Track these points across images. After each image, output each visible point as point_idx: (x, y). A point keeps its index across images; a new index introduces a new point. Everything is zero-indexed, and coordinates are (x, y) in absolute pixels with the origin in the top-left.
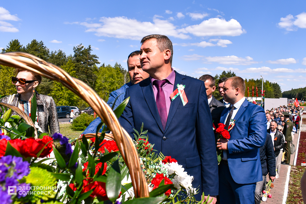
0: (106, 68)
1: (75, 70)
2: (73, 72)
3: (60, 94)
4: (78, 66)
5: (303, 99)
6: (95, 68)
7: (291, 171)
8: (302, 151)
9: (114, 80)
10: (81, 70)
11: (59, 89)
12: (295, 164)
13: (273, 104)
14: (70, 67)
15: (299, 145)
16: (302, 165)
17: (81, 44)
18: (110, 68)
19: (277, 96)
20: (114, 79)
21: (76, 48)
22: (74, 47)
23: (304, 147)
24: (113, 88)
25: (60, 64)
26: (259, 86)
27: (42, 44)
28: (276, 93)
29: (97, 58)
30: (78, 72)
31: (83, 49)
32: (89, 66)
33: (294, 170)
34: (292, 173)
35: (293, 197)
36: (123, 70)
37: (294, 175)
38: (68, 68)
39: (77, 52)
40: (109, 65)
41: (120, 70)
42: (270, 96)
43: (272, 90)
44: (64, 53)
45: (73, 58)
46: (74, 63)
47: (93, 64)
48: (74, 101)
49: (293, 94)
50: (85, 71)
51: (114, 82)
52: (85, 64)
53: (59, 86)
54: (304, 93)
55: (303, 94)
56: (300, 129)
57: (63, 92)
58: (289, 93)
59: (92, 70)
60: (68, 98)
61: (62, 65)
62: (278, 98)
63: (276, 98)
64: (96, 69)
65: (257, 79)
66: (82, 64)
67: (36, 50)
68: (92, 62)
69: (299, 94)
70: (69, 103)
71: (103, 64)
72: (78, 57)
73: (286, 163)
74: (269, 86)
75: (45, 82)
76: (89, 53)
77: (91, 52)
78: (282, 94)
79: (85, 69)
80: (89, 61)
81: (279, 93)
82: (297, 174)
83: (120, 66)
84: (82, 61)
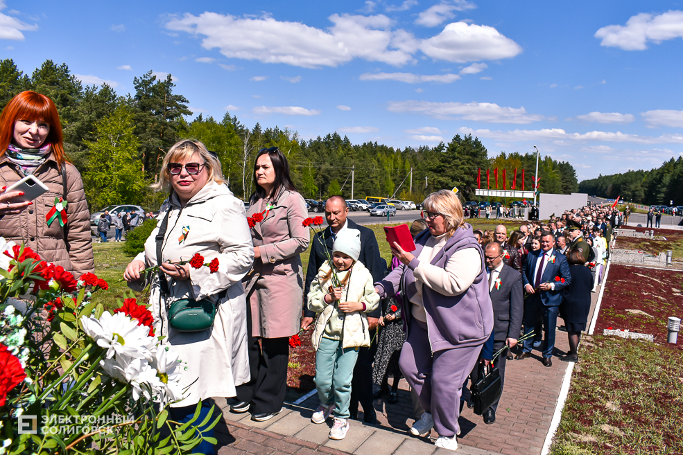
0: (205, 124)
4: (144, 120)
5: (621, 197)
6: (181, 123)
8: (610, 304)
10: (151, 127)
11: (101, 168)
13: (556, 206)
15: (605, 292)
16: (605, 334)
17: (151, 72)
18: (214, 124)
19: (566, 190)
21: (140, 81)
22: (136, 78)
23: (616, 296)
26: (530, 168)
27: (66, 71)
28: (565, 184)
29: (185, 102)
30: (145, 132)
31: (155, 83)
32: (168, 120)
35: (579, 401)
36: (242, 130)
39: (141, 88)
40: (211, 119)
41: (235, 130)
42: (552, 190)
43: (558, 176)
44: (112, 91)
45: (133, 101)
46: (135, 112)
47: (176, 115)
48: (134, 193)
49: (602, 187)
50: (159, 130)
52: (159, 114)
54: (624, 184)
55: (622, 186)
56: (610, 259)
58: (593, 185)
59: (174, 128)
60: (121, 187)
62: (569, 193)
63: (565, 193)
64: (183, 127)
65: (527, 155)
66: (154, 115)
67: (52, 83)
68: (174, 110)
69: (613, 186)
71: (198, 116)
72: (145, 99)
74: (551, 170)
75: (70, 151)
76: (168, 92)
77: (173, 88)
78: (578, 186)
79: (159, 127)
80: (168, 108)
81: (573, 184)
83: (236, 120)
84: (152, 108)
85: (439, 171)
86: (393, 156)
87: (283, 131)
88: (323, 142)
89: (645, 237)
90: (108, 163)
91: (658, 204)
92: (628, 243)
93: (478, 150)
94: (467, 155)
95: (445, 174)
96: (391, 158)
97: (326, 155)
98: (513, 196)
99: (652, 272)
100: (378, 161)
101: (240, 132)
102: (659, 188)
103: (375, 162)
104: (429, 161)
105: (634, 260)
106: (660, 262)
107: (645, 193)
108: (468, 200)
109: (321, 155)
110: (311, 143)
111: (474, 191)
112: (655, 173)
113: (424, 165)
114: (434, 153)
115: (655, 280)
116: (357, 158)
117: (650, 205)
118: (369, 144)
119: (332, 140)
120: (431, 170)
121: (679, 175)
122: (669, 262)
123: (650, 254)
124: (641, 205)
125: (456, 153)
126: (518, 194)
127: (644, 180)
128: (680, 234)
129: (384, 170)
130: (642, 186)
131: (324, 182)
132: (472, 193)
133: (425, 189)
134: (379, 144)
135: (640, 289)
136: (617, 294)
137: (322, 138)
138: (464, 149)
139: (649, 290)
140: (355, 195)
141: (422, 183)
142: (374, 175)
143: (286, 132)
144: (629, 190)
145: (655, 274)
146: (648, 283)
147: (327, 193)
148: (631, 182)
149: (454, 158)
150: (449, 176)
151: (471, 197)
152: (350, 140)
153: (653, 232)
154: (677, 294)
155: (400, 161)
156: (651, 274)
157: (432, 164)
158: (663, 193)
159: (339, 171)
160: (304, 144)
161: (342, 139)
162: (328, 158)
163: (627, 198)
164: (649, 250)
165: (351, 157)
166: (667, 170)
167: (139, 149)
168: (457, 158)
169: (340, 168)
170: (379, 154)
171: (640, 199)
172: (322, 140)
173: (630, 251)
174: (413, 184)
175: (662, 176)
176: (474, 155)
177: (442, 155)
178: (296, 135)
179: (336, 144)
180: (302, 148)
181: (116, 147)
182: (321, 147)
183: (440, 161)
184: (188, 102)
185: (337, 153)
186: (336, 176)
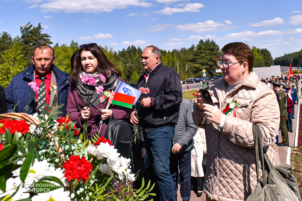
0: (60, 48)
1: (24, 54)
2: (20, 56)
3: (6, 83)
4: (26, 49)
5: (299, 65)
7: (292, 154)
10: (31, 53)
12: (296, 145)
14: (16, 51)
17: (29, 23)
18: (66, 47)
19: (267, 65)
21: (24, 28)
22: (21, 27)
25: (5, 48)
28: (266, 61)
29: (49, 37)
30: (27, 56)
31: (32, 28)
33: (295, 152)
34: (293, 156)
38: (15, 52)
39: (24, 32)
40: (64, 45)
43: (261, 57)
44: (9, 35)
45: (20, 39)
46: (22, 45)
49: (287, 60)
52: (35, 45)
53: (5, 74)
54: (300, 57)
55: (298, 59)
58: (282, 60)
61: (8, 49)
62: (269, 66)
63: (266, 66)
66: (32, 46)
68: (43, 42)
69: (293, 59)
71: (56, 44)
72: (27, 37)
73: (284, 144)
74: (257, 54)
76: (39, 33)
77: (42, 30)
78: (273, 61)
80: (39, 41)
81: (270, 61)
82: (299, 158)
83: (77, 44)
84: (31, 42)
85: (193, 61)
86: (166, 55)
87: (104, 47)
88: (126, 51)
90: (9, 76)
93: (214, 47)
94: (208, 50)
95: (197, 62)
96: (166, 56)
97: (129, 58)
104: (187, 56)
108: (212, 75)
109: (126, 59)
110: (120, 53)
111: (214, 70)
113: (184, 58)
114: (189, 51)
119: (131, 50)
120: (189, 61)
131: (129, 74)
132: (214, 72)
133: (187, 72)
137: (126, 49)
138: (206, 47)
141: (184, 69)
143: (106, 47)
147: (131, 80)
149: (201, 53)
150: (199, 63)
151: (214, 73)
155: (171, 58)
157: (189, 57)
159: (137, 66)
160: (115, 54)
161: (137, 48)
162: (130, 60)
167: (25, 66)
168: (203, 53)
169: (137, 65)
172: (126, 50)
174: (179, 70)
176: (212, 50)
177: (194, 52)
178: (111, 49)
179: (134, 51)
180: (114, 56)
181: (13, 66)
182: (125, 54)
183: (193, 55)
184: (50, 37)
185: (135, 57)
186: (135, 69)
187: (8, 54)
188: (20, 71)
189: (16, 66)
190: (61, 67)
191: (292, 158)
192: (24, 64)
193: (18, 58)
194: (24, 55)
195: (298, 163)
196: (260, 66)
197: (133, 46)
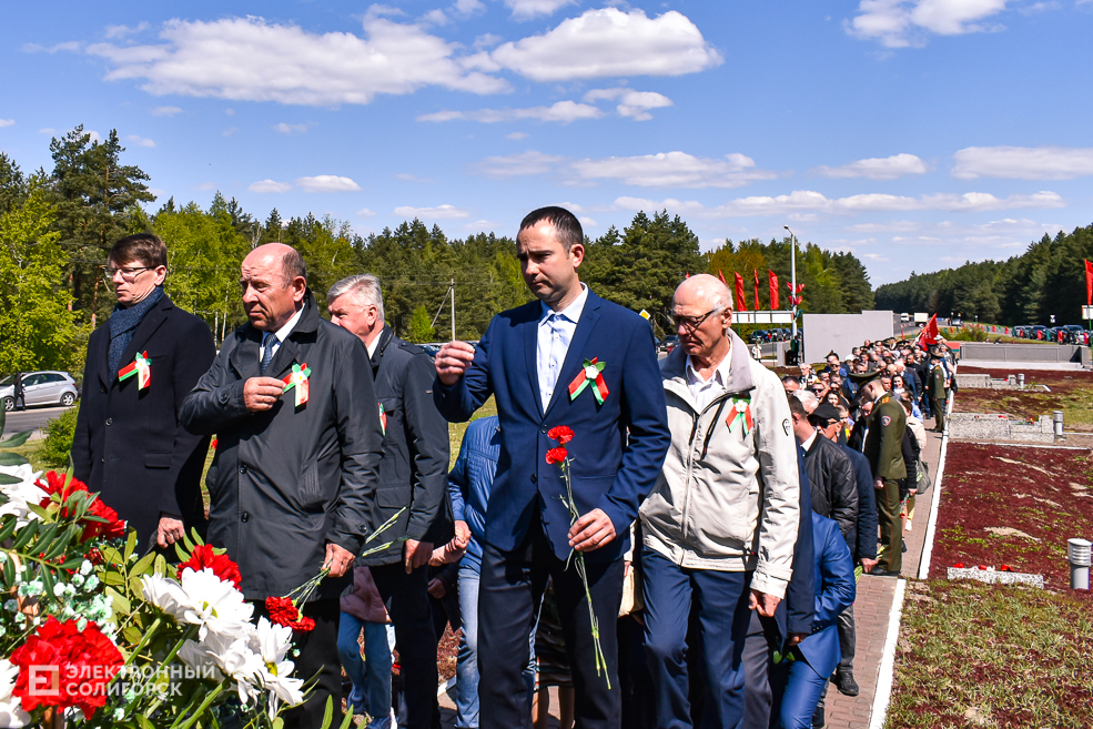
0: (179, 216)
1: (60, 228)
2: (49, 235)
4: (69, 214)
5: (956, 313)
6: (136, 217)
7: (907, 602)
8: (955, 520)
9: (212, 264)
10: (83, 227)
12: (924, 575)
13: (837, 336)
14: (36, 219)
15: (943, 498)
16: (951, 577)
17: (80, 129)
18: (197, 215)
19: (852, 306)
20: (211, 260)
21: (62, 145)
22: (54, 140)
23: (964, 503)
24: (211, 293)
26: (782, 268)
28: (848, 294)
29: (143, 177)
30: (72, 236)
31: (88, 146)
32: (113, 213)
33: (918, 597)
34: (910, 608)
35: (912, 708)
36: (247, 224)
37: (917, 615)
38: (30, 222)
39: (64, 158)
40: (191, 207)
41: (234, 224)
42: (825, 306)
43: (833, 282)
44: (13, 164)
45: (50, 181)
46: (54, 201)
47: (127, 203)
48: (55, 349)
49: (918, 296)
50: (96, 230)
51: (213, 271)
52: (95, 202)
54: (960, 288)
55: (955, 292)
56: (945, 433)
57: (12, 316)
58: (901, 292)
59: (124, 226)
60: (33, 338)
61: (9, 210)
62: (858, 311)
63: (850, 311)
64: (140, 223)
65: (774, 241)
66: (87, 204)
68: (122, 193)
69: (939, 292)
70: (36, 358)
71: (166, 202)
72: (71, 176)
73: (886, 569)
74: (821, 268)
76: (111, 162)
77: (120, 155)
78: (873, 297)
79: (98, 225)
80: (112, 191)
81: (863, 294)
82: (930, 615)
83: (235, 206)
84: (84, 191)
85: (610, 280)
87: (321, 222)
88: (394, 239)
89: (1010, 388)
90: (12, 298)
91: (1027, 323)
92: (977, 400)
93: (681, 239)
94: (662, 248)
95: (623, 286)
97: (402, 262)
98: (752, 321)
99: (1029, 454)
100: (498, 267)
101: (243, 228)
102: (1027, 293)
103: (493, 272)
105: (992, 433)
106: (1042, 433)
107: (1000, 302)
109: (392, 262)
110: (373, 241)
112: (1016, 264)
114: (600, 248)
115: (1037, 468)
116: (459, 264)
117: (1012, 326)
118: (479, 237)
119: (411, 234)
121: (1061, 267)
122: (1060, 432)
123: (1021, 419)
124: (996, 327)
125: (641, 247)
126: (763, 318)
127: (997, 278)
128: (1074, 378)
129: (508, 283)
130: (993, 291)
131: (399, 312)
134: (498, 236)
135: (1009, 487)
136: (965, 497)
137: (394, 228)
138: (656, 238)
139: (1027, 488)
140: (459, 333)
142: (492, 294)
143: (327, 222)
144: (970, 298)
145: (1036, 457)
146: (1022, 474)
147: (408, 331)
148: (973, 284)
149: (638, 256)
150: (630, 290)
152: (443, 233)
153: (1022, 377)
154: (1082, 494)
156: (1027, 457)
157: (598, 268)
158: (1035, 301)
159: (426, 290)
160: (359, 243)
161: (429, 230)
162: (404, 267)
163: (968, 314)
164: (1019, 412)
165: (448, 263)
166: (1039, 258)
167: (65, 269)
168: (644, 256)
169: (428, 284)
170: (499, 256)
171: (992, 316)
172: (392, 235)
173: (982, 416)
175: (1029, 271)
176: (675, 248)
177: (615, 252)
178: (345, 227)
179: (418, 240)
180: (356, 251)
181: (24, 267)
182: (391, 248)
183: (612, 263)
184: (148, 178)
185: (422, 257)
186: (422, 300)
187: (8, 228)
188: (47, 284)
189: (34, 266)
190: (183, 279)
191: (905, 616)
192: (60, 261)
193: (39, 242)
194: (62, 232)
195: (926, 631)
196: (828, 308)
197: (416, 222)
